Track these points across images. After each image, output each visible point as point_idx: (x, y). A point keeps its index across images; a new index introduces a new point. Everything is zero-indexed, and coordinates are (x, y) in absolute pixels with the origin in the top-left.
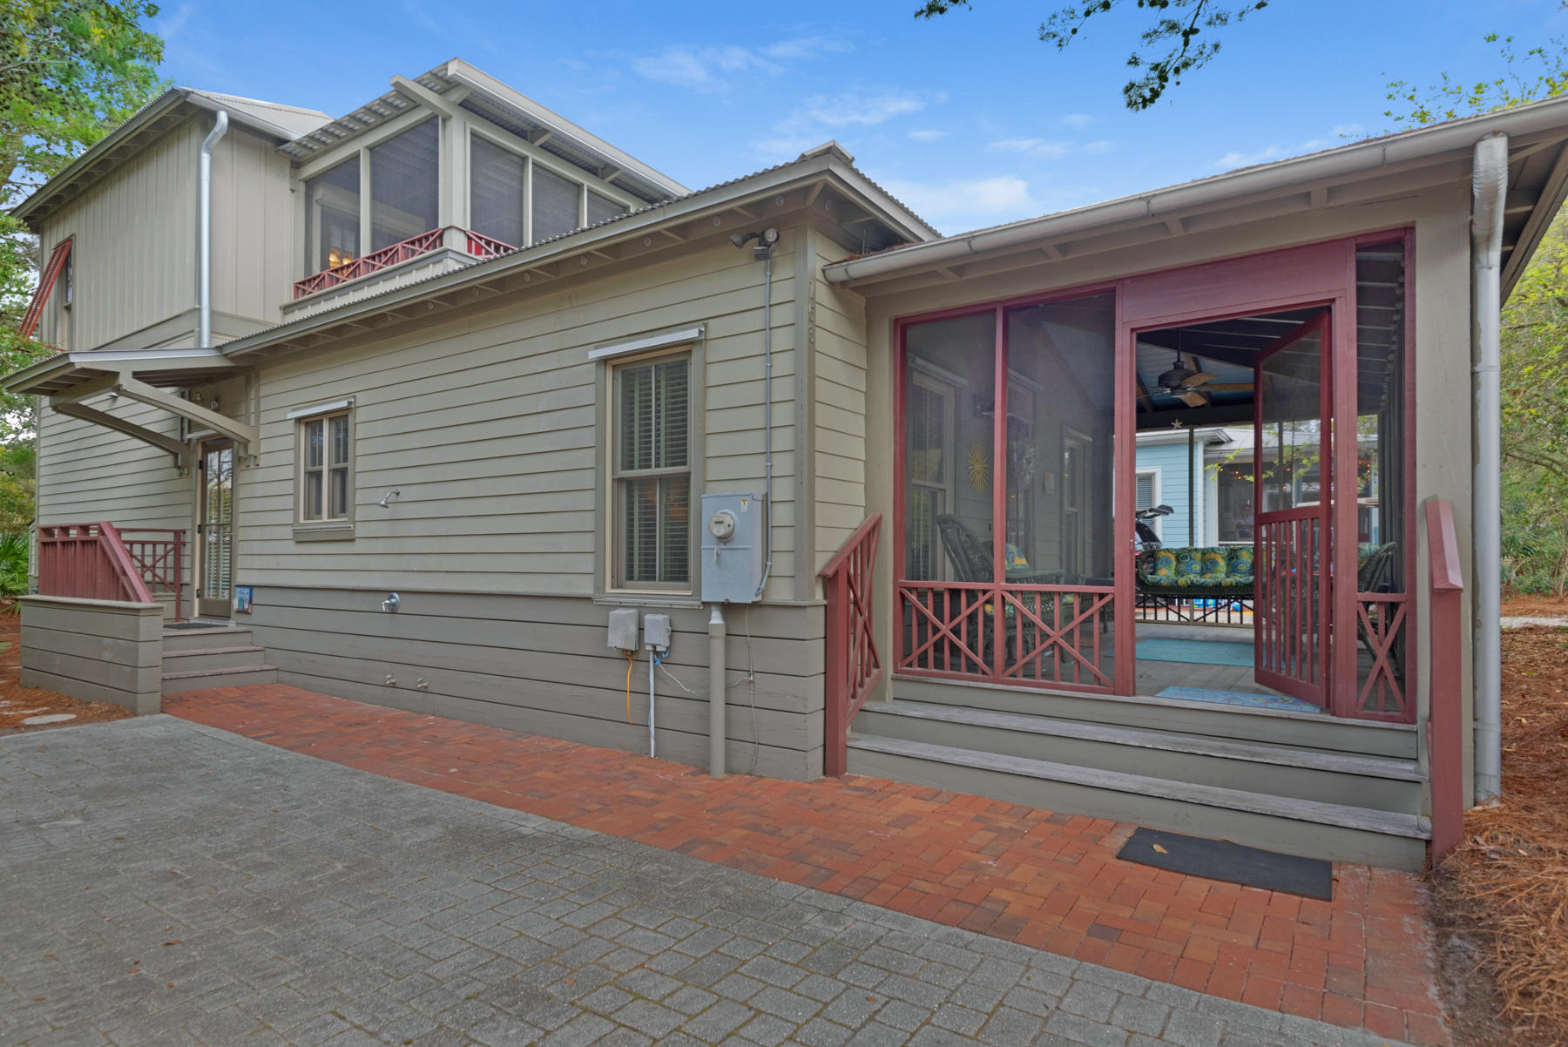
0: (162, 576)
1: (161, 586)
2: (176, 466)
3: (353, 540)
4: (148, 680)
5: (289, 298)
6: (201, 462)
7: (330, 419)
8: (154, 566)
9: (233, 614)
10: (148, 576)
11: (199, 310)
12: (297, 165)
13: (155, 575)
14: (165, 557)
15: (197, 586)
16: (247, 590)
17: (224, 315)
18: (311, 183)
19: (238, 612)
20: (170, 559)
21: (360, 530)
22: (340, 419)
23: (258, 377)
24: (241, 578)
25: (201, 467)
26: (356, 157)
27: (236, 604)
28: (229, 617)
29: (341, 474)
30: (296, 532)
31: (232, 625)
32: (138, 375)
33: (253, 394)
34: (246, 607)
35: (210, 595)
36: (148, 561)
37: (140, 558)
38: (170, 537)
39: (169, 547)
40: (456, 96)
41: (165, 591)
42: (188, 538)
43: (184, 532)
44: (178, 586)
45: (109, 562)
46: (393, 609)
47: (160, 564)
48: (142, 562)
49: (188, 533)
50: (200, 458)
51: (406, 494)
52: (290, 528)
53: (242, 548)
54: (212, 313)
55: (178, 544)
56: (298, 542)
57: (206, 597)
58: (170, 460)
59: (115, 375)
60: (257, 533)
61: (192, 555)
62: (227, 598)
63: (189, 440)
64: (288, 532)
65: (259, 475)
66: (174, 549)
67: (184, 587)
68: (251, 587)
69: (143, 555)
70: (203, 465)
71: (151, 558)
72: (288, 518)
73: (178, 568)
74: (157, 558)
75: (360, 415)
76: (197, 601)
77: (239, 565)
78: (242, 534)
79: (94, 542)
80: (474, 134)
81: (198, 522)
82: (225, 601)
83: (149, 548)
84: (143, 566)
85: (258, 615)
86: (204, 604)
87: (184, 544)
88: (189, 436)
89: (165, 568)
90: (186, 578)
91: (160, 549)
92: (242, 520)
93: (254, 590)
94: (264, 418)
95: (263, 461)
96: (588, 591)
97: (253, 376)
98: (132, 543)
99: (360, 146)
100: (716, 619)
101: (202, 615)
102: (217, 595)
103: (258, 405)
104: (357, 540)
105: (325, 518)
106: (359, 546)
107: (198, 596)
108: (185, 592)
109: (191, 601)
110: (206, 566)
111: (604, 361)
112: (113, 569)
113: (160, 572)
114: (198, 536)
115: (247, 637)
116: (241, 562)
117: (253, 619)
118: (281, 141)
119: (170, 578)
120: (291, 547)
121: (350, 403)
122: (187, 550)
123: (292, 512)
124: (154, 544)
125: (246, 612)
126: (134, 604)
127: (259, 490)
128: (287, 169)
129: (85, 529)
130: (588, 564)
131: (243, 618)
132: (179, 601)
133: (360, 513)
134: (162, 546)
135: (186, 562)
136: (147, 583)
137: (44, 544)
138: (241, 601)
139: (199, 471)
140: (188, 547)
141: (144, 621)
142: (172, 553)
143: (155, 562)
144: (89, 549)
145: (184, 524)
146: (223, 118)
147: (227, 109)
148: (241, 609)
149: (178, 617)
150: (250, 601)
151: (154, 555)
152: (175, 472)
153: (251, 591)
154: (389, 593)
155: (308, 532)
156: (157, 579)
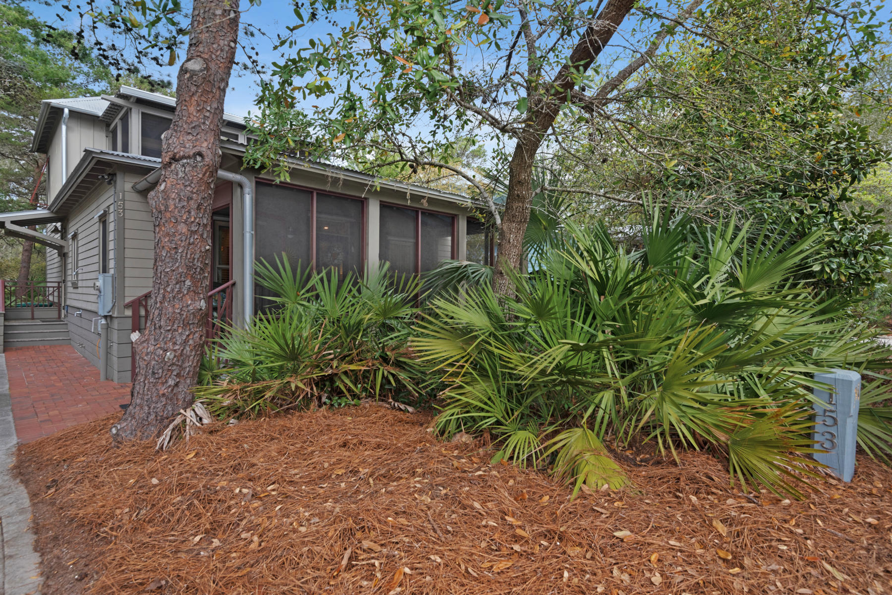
3: (78, 288)
14: (53, 293)
39: (55, 289)
46: (80, 315)
47: (51, 295)
68: (69, 306)
73: (59, 297)
80: (143, 113)
115: (65, 326)
120: (72, 290)
142: (57, 291)
146: (66, 111)
147: (69, 107)
154: (79, 309)
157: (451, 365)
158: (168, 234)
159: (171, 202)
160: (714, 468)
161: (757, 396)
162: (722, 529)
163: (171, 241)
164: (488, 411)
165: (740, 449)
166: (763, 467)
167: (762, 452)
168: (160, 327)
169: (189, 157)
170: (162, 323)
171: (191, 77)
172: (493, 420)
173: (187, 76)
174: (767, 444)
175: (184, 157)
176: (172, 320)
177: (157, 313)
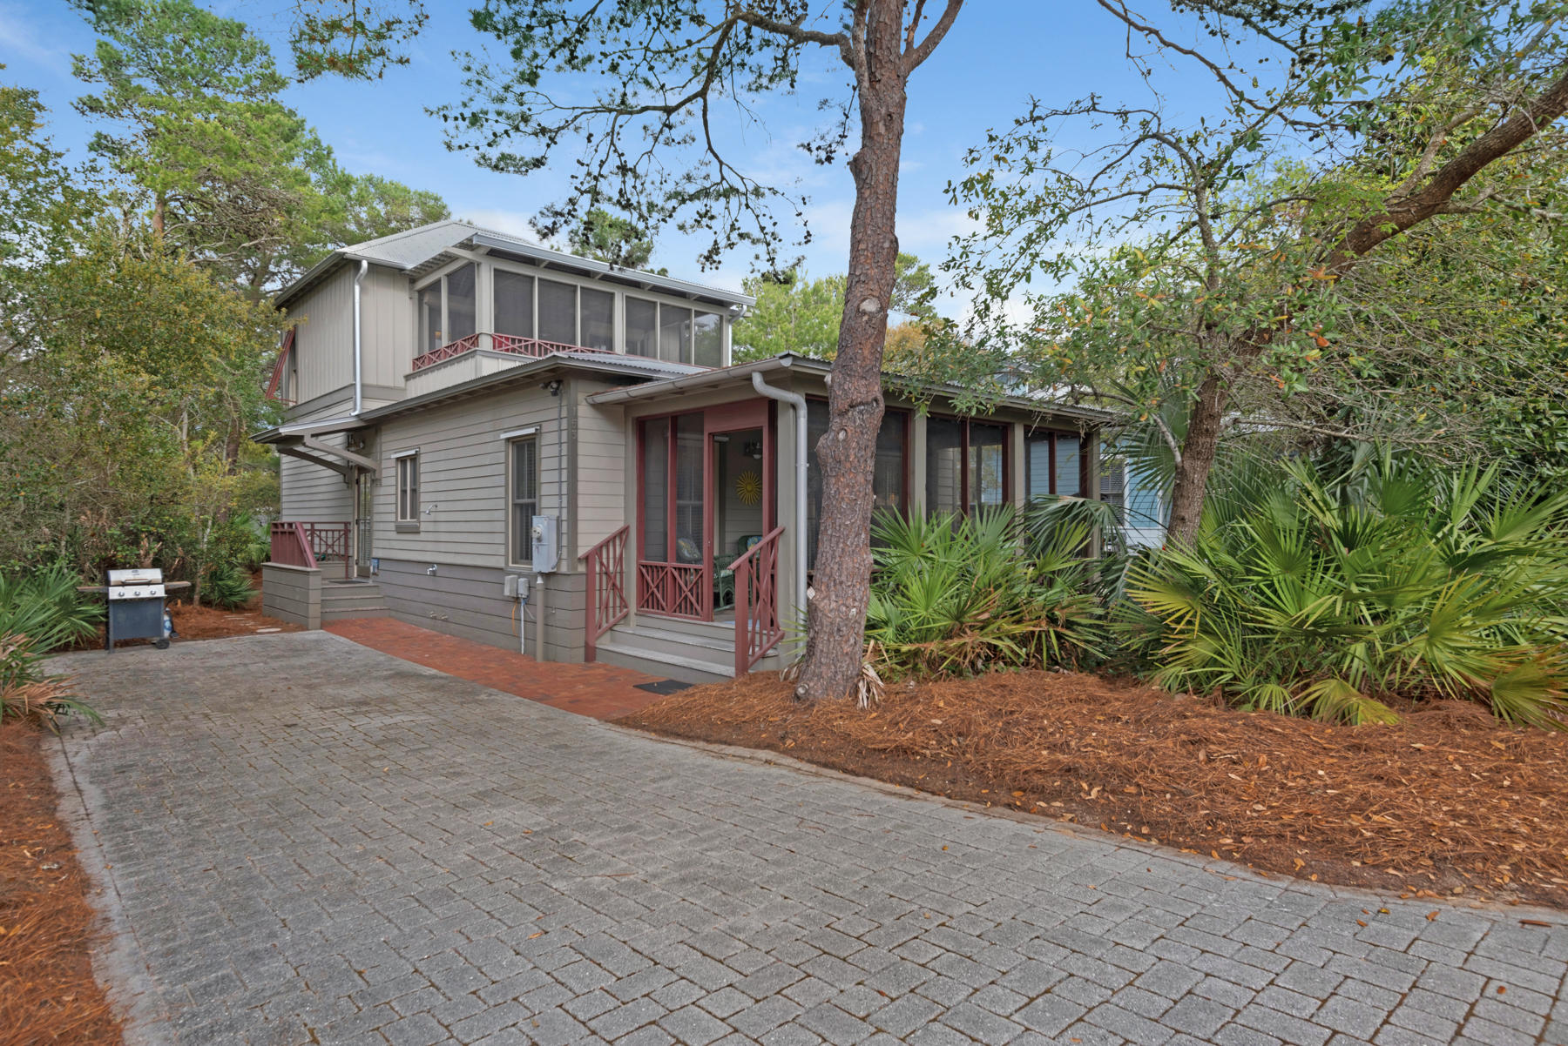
0: (338, 551)
1: (337, 557)
2: (345, 483)
3: (418, 533)
4: (314, 610)
5: (409, 370)
6: (357, 480)
7: (410, 460)
8: (333, 545)
9: (371, 576)
10: (330, 551)
11: (354, 385)
12: (413, 281)
13: (333, 551)
14: (339, 539)
15: (356, 557)
17: (369, 386)
18: (421, 292)
20: (342, 540)
21: (423, 527)
22: (414, 458)
23: (381, 431)
24: (374, 553)
25: (357, 484)
26: (438, 282)
27: (372, 569)
28: (369, 577)
29: (414, 491)
30: (397, 527)
31: (370, 583)
33: (378, 441)
34: (376, 571)
35: (361, 563)
36: (330, 542)
37: (325, 540)
38: (342, 527)
39: (342, 533)
40: (482, 251)
41: (339, 561)
42: (351, 527)
43: (349, 524)
44: (346, 557)
45: (300, 544)
46: (434, 574)
47: (337, 543)
48: (326, 542)
49: (351, 524)
50: (356, 478)
52: (394, 524)
53: (374, 535)
54: (363, 386)
55: (347, 532)
56: (397, 533)
57: (359, 564)
58: (341, 478)
59: (301, 437)
60: (381, 526)
61: (353, 538)
62: (369, 565)
64: (392, 527)
65: (382, 491)
66: (344, 534)
67: (349, 558)
68: (378, 559)
69: (327, 538)
70: (358, 482)
71: (331, 540)
72: (393, 517)
73: (346, 546)
74: (335, 540)
75: (423, 459)
76: (355, 567)
77: (374, 546)
78: (375, 526)
79: (292, 533)
80: (495, 270)
81: (356, 518)
82: (368, 567)
83: (330, 534)
85: (383, 577)
86: (359, 569)
87: (349, 531)
89: (339, 546)
90: (350, 553)
91: (336, 534)
92: (375, 518)
93: (380, 561)
94: (383, 456)
95: (383, 482)
96: (502, 565)
97: (378, 429)
99: (441, 274)
100: (540, 581)
101: (357, 575)
102: (364, 564)
103: (381, 448)
104: (420, 533)
105: (408, 519)
106: (422, 536)
107: (356, 564)
108: (350, 561)
110: (360, 545)
111: (508, 440)
112: (301, 548)
113: (336, 549)
114: (356, 526)
115: (376, 590)
116: (374, 543)
117: (380, 578)
118: (401, 269)
119: (342, 552)
120: (394, 535)
121: (418, 452)
122: (350, 535)
123: (395, 514)
124: (333, 531)
125: (377, 575)
126: (309, 569)
127: (382, 500)
128: (407, 285)
129: (290, 525)
130: (502, 550)
131: (375, 578)
132: (347, 567)
133: (423, 517)
134: (337, 532)
135: (350, 543)
138: (374, 567)
139: (356, 487)
140: (351, 533)
141: (311, 578)
142: (343, 537)
143: (333, 542)
144: (291, 536)
145: (349, 519)
146: (365, 264)
147: (365, 258)
148: (374, 572)
149: (347, 577)
150: (378, 568)
151: (333, 538)
152: (344, 486)
153: (378, 562)
154: (431, 564)
155: (402, 526)
156: (335, 553)
157: (1178, 621)
158: (848, 485)
159: (852, 452)
160: (1480, 711)
161: (1517, 644)
162: (1499, 745)
163: (851, 493)
164: (1224, 666)
165: (1504, 693)
166: (1531, 707)
167: (1529, 693)
168: (841, 583)
169: (867, 403)
170: (844, 578)
171: (870, 320)
172: (1231, 676)
173: (865, 318)
174: (1532, 684)
175: (861, 403)
176: (851, 575)
177: (836, 567)
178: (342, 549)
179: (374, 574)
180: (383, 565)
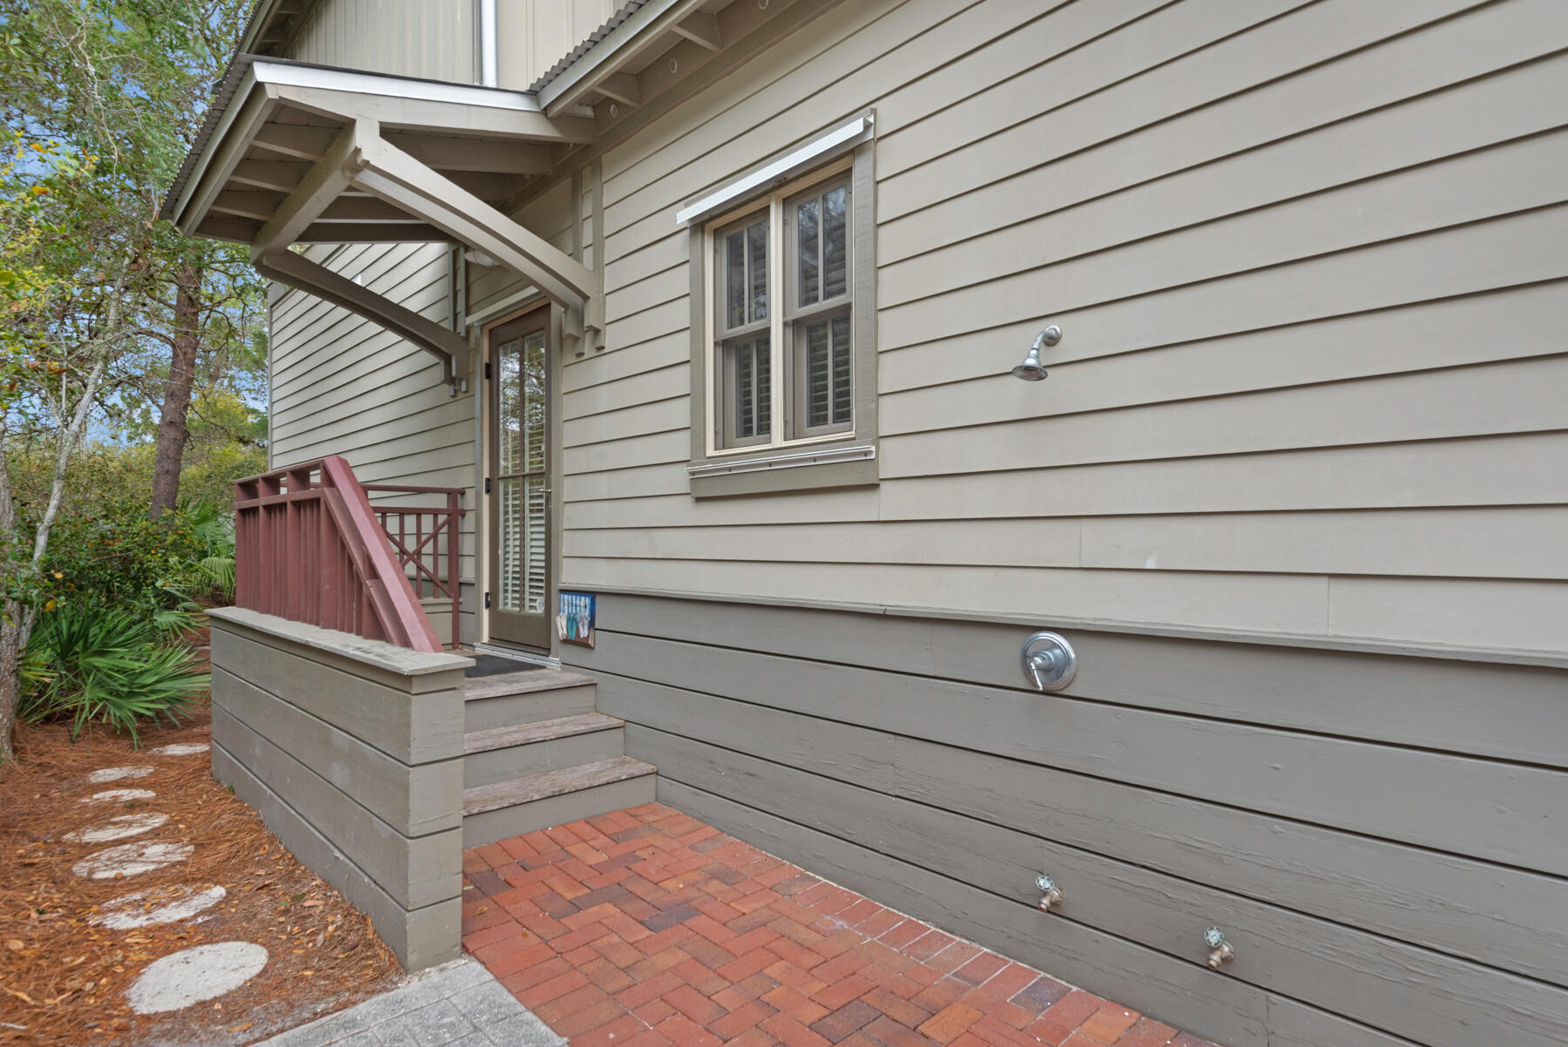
0: (431, 570)
1: (431, 585)
2: (450, 380)
3: (873, 487)
6: (488, 366)
7: (786, 202)
8: (418, 553)
9: (555, 645)
10: (411, 569)
13: (420, 568)
14: (434, 536)
15: (486, 588)
16: (585, 601)
19: (566, 641)
20: (443, 539)
21: (894, 459)
23: (597, 167)
24: (570, 574)
25: (488, 376)
27: (561, 625)
28: (546, 650)
30: (695, 477)
31: (554, 670)
32: (392, 133)
33: (587, 208)
34: (584, 632)
35: (508, 604)
36: (410, 544)
37: (397, 538)
38: (441, 501)
39: (442, 518)
41: (436, 596)
42: (469, 502)
43: (462, 493)
44: (453, 586)
45: (344, 546)
47: (428, 548)
48: (400, 545)
49: (470, 494)
50: (486, 359)
51: (1079, 337)
52: (685, 469)
53: (570, 517)
55: (455, 515)
56: (699, 500)
57: (501, 607)
58: (438, 368)
59: (344, 127)
60: (602, 486)
61: (477, 533)
62: (540, 610)
63: (468, 329)
64: (679, 479)
65: (605, 368)
66: (448, 522)
67: (464, 588)
68: (592, 594)
69: (402, 534)
70: (491, 375)
71: (414, 538)
72: (679, 447)
73: (454, 556)
74: (424, 538)
76: (486, 613)
77: (565, 551)
78: (568, 489)
79: (316, 502)
81: (486, 475)
82: (536, 618)
83: (410, 521)
84: (403, 552)
85: (607, 652)
86: (498, 619)
87: (463, 514)
88: (470, 320)
89: (435, 555)
90: (467, 573)
91: (427, 523)
92: (569, 462)
93: (598, 599)
94: (612, 249)
95: (611, 338)
97: (587, 171)
98: (384, 512)
101: (495, 640)
102: (522, 606)
103: (598, 228)
104: (884, 485)
105: (777, 438)
106: (889, 501)
107: (488, 606)
108: (466, 598)
109: (476, 614)
110: (500, 552)
112: (351, 563)
113: (427, 562)
114: (486, 498)
115: (587, 696)
116: (568, 544)
117: (599, 659)
119: (443, 573)
120: (685, 510)
121: (867, 126)
122: (468, 524)
123: (686, 435)
124: (418, 513)
125: (584, 644)
126: (399, 657)
127: (605, 398)
129: (300, 475)
131: (575, 655)
132: (456, 612)
133: (892, 416)
134: (431, 517)
135: (467, 545)
136: (411, 579)
137: (244, 512)
138: (572, 620)
139: (486, 382)
140: (470, 517)
141: (422, 709)
142: (445, 529)
143: (421, 545)
144: (307, 516)
145: (463, 480)
148: (573, 636)
149: (456, 642)
150: (592, 623)
151: (419, 534)
152: (448, 390)
153: (593, 603)
155: (731, 474)
156: (423, 574)
178: (443, 563)
179: (573, 642)
180: (608, 614)
